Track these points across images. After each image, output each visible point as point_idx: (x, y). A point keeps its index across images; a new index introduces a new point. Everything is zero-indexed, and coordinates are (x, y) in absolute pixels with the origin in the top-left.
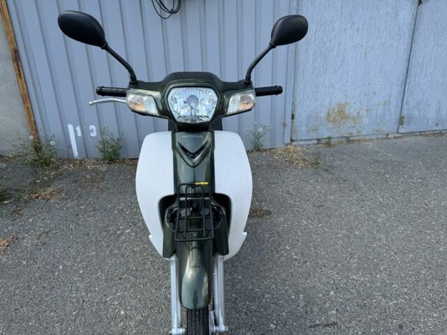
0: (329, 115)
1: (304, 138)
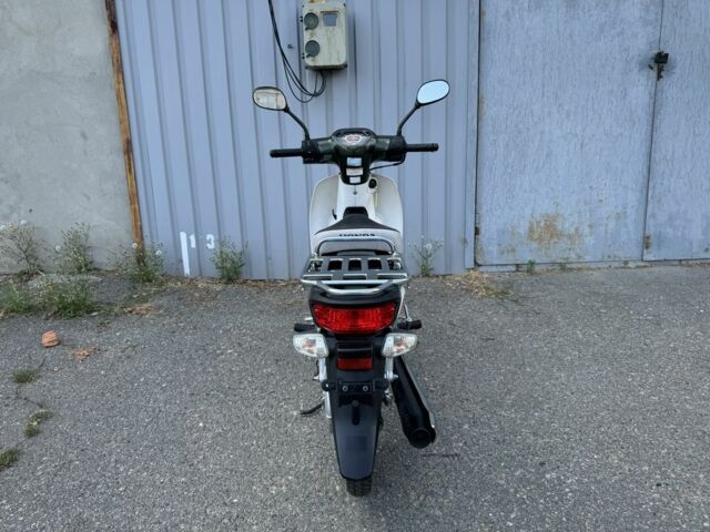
0: (531, 230)
1: (495, 262)
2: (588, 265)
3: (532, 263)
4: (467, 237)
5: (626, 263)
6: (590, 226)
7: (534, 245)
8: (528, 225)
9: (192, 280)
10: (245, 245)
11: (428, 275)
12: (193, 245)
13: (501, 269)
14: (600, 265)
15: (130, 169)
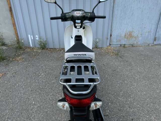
0: (125, 35)
1: (115, 44)
2: (139, 45)
3: (125, 45)
4: (108, 37)
5: (149, 44)
6: (141, 35)
7: (126, 39)
8: (124, 34)
9: (33, 48)
10: (47, 39)
11: (97, 48)
12: (32, 38)
13: (116, 46)
14: (142, 45)
15: (12, 16)
